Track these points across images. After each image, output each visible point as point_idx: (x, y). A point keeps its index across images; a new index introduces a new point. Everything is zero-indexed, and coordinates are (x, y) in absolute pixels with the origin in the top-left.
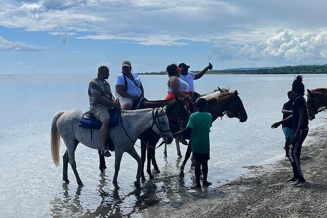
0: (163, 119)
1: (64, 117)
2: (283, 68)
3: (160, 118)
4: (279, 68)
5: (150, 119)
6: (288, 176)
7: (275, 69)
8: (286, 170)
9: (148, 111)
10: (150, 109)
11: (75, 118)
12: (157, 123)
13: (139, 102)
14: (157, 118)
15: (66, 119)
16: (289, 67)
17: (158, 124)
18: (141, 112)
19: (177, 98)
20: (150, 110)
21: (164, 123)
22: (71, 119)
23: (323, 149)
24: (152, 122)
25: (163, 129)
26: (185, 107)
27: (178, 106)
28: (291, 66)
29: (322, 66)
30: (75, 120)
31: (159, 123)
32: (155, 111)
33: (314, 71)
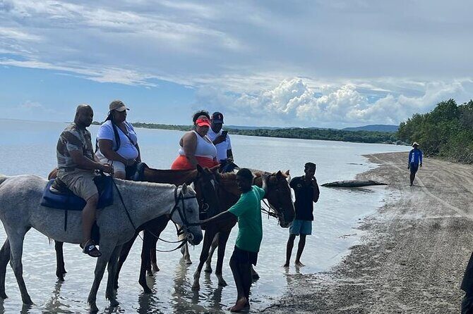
0: (191, 204)
1: (10, 187)
2: (289, 129)
3: (186, 202)
4: (284, 130)
5: (171, 201)
6: (362, 294)
7: (279, 130)
8: (353, 282)
9: (167, 188)
10: (171, 185)
11: (31, 191)
12: (181, 208)
13: (136, 169)
14: (181, 202)
15: (14, 190)
16: (296, 129)
17: (182, 212)
18: (154, 187)
19: (199, 168)
20: (172, 188)
21: (191, 211)
22: (24, 192)
23: (389, 251)
24: (172, 206)
25: (188, 220)
26: (212, 181)
27: (201, 179)
28: (299, 128)
29: (340, 131)
30: (31, 193)
31: (184, 209)
32: (179, 189)
33: (329, 137)
